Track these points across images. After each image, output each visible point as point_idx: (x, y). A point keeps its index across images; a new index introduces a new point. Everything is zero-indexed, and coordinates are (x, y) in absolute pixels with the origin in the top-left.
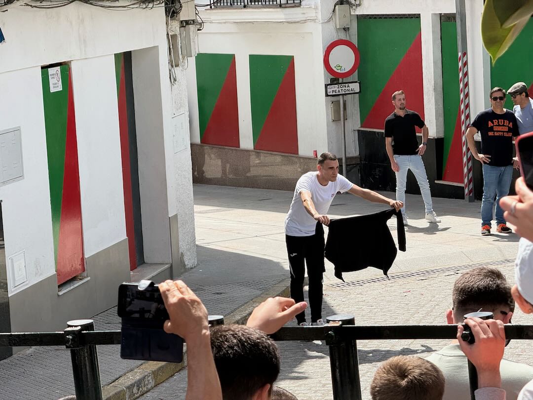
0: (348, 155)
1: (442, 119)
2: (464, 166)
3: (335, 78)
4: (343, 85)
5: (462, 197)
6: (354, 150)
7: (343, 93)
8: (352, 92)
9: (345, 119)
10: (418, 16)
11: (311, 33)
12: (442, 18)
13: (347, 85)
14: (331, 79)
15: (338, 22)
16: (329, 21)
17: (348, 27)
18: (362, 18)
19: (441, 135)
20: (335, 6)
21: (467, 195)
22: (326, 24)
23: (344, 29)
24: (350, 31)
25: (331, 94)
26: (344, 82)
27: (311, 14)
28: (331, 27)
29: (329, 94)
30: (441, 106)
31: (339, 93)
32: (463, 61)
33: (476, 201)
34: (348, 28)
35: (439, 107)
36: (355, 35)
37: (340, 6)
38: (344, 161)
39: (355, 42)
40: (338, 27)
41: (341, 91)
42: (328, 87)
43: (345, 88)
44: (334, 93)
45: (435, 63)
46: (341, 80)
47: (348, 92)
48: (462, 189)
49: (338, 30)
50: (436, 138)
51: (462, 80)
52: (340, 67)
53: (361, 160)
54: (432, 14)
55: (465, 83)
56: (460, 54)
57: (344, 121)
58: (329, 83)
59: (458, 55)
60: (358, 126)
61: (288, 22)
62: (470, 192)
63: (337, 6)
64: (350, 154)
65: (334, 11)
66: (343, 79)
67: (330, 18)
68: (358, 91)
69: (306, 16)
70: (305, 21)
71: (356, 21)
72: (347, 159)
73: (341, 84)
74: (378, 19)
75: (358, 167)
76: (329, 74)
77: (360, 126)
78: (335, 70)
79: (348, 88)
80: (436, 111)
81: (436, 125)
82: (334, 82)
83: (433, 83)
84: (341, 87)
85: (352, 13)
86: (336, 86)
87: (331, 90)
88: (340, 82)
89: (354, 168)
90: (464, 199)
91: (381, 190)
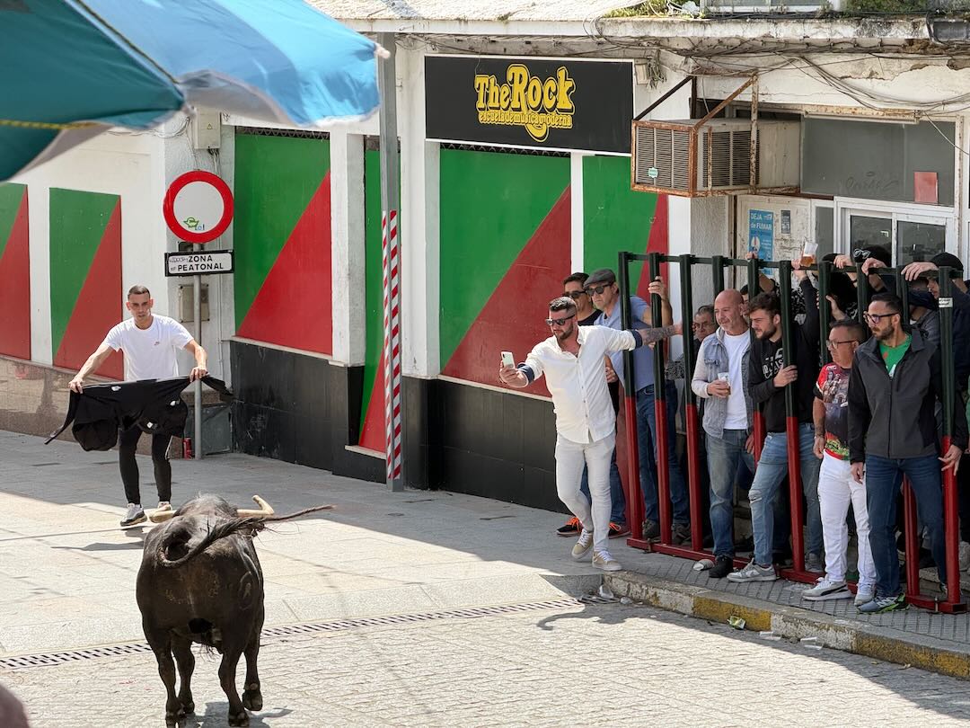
1: (361, 331)
2: (386, 423)
3: (188, 242)
4: (199, 256)
5: (381, 479)
7: (200, 270)
8: (217, 270)
10: (325, 136)
11: (147, 155)
12: (368, 142)
13: (207, 256)
14: (180, 245)
15: (197, 137)
16: (180, 133)
17: (216, 147)
18: (243, 134)
19: (360, 361)
21: (390, 476)
23: (209, 151)
24: (221, 155)
25: (176, 271)
28: (184, 145)
29: (171, 272)
30: (362, 307)
31: (191, 271)
34: (217, 150)
35: (357, 308)
36: (231, 163)
38: (197, 397)
40: (196, 147)
41: (195, 267)
42: (171, 258)
43: (203, 262)
44: (182, 271)
45: (351, 225)
46: (196, 247)
47: (210, 270)
48: (383, 463)
49: (195, 152)
50: (349, 366)
51: (387, 261)
52: (193, 221)
54: (348, 134)
55: (392, 269)
56: (384, 214)
57: (200, 322)
58: (176, 251)
59: (381, 215)
60: (230, 332)
62: (396, 472)
66: (202, 247)
67: (182, 130)
68: (229, 268)
70: (139, 132)
71: (234, 138)
73: (196, 253)
74: (267, 137)
75: (229, 411)
76: (175, 235)
77: (234, 333)
78: (185, 227)
79: (210, 263)
80: (352, 316)
81: (351, 343)
82: (184, 250)
83: (347, 263)
84: (196, 259)
85: (224, 123)
86: (187, 257)
87: (177, 265)
88: (195, 250)
89: (221, 410)
90: (385, 483)
91: (264, 456)
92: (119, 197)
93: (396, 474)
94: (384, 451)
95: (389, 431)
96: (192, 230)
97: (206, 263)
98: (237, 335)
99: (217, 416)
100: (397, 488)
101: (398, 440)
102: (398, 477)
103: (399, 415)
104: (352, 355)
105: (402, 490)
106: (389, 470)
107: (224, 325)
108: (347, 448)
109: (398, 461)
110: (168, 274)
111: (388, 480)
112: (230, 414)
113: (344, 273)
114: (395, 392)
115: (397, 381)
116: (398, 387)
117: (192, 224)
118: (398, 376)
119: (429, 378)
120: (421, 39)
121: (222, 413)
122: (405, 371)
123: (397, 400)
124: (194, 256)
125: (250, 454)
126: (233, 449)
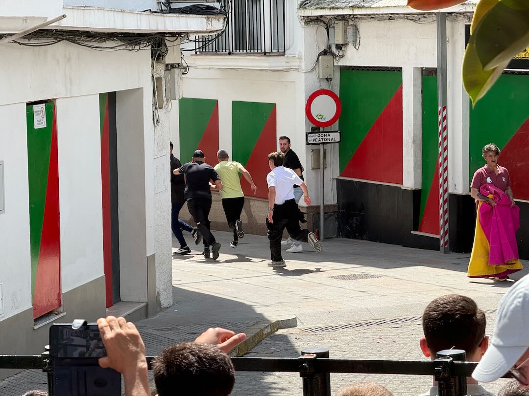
0: (326, 203)
1: (420, 171)
2: (440, 218)
3: (316, 126)
4: (324, 134)
5: (437, 248)
6: (332, 199)
7: (324, 141)
8: (332, 141)
9: (325, 168)
10: (400, 70)
11: (294, 82)
12: (424, 72)
13: (327, 134)
14: (312, 128)
15: (321, 72)
16: (312, 70)
18: (344, 70)
19: (419, 187)
20: (319, 56)
21: (442, 246)
22: (308, 73)
23: (327, 79)
24: (332, 81)
25: (312, 142)
26: (325, 131)
27: (295, 64)
28: (314, 76)
29: (309, 142)
30: (420, 158)
31: (319, 142)
32: (442, 115)
33: (451, 253)
34: (331, 78)
35: (418, 159)
36: (338, 85)
37: (323, 56)
38: (322, 208)
39: (337, 92)
40: (321, 77)
41: (321, 140)
42: (309, 135)
43: (326, 137)
44: (315, 142)
45: (415, 116)
46: (321, 129)
47: (329, 141)
48: (438, 240)
49: (320, 80)
50: (414, 189)
51: (441, 133)
52: (321, 116)
53: (339, 209)
54: (414, 68)
55: (444, 136)
56: (440, 108)
57: (324, 168)
58: (310, 131)
59: (437, 109)
60: (337, 174)
61: (271, 70)
62: (445, 243)
63: (320, 57)
64: (328, 201)
65: (317, 61)
66: (323, 128)
67: (313, 68)
68: (338, 140)
69: (290, 64)
70: (288, 70)
71: (339, 72)
72: (325, 206)
73: (321, 132)
74: (360, 71)
75: (336, 215)
76: (310, 123)
77: (339, 175)
78: (316, 119)
79: (329, 137)
80: (415, 163)
81: (414, 177)
82: (315, 130)
83: (412, 135)
84: (322, 135)
85: (335, 64)
86: (317, 134)
87: (312, 138)
88: (321, 131)
89: (331, 215)
90: (439, 250)
91: (357, 239)
92: (275, 105)
93: (445, 245)
94: (438, 233)
95: (442, 222)
96: (320, 120)
97: (327, 138)
98: (341, 175)
99: (330, 219)
100: (446, 252)
101: (447, 227)
102: (446, 246)
103: (447, 214)
104: (415, 184)
105: (449, 253)
106: (442, 243)
107: (333, 171)
108: (412, 232)
109: (447, 238)
110: (308, 144)
111: (441, 248)
112: (336, 218)
113: (411, 141)
114: (445, 202)
115: (446, 196)
116: (447, 199)
117: (319, 117)
118: (447, 193)
119: (464, 194)
120: (462, 16)
121: (332, 217)
122: (450, 191)
123: (446, 206)
124: (321, 134)
125: (349, 238)
126: (338, 236)
